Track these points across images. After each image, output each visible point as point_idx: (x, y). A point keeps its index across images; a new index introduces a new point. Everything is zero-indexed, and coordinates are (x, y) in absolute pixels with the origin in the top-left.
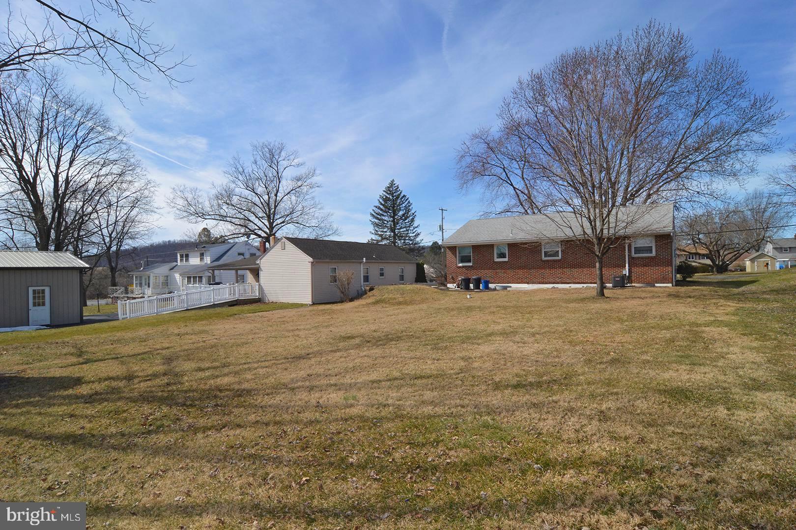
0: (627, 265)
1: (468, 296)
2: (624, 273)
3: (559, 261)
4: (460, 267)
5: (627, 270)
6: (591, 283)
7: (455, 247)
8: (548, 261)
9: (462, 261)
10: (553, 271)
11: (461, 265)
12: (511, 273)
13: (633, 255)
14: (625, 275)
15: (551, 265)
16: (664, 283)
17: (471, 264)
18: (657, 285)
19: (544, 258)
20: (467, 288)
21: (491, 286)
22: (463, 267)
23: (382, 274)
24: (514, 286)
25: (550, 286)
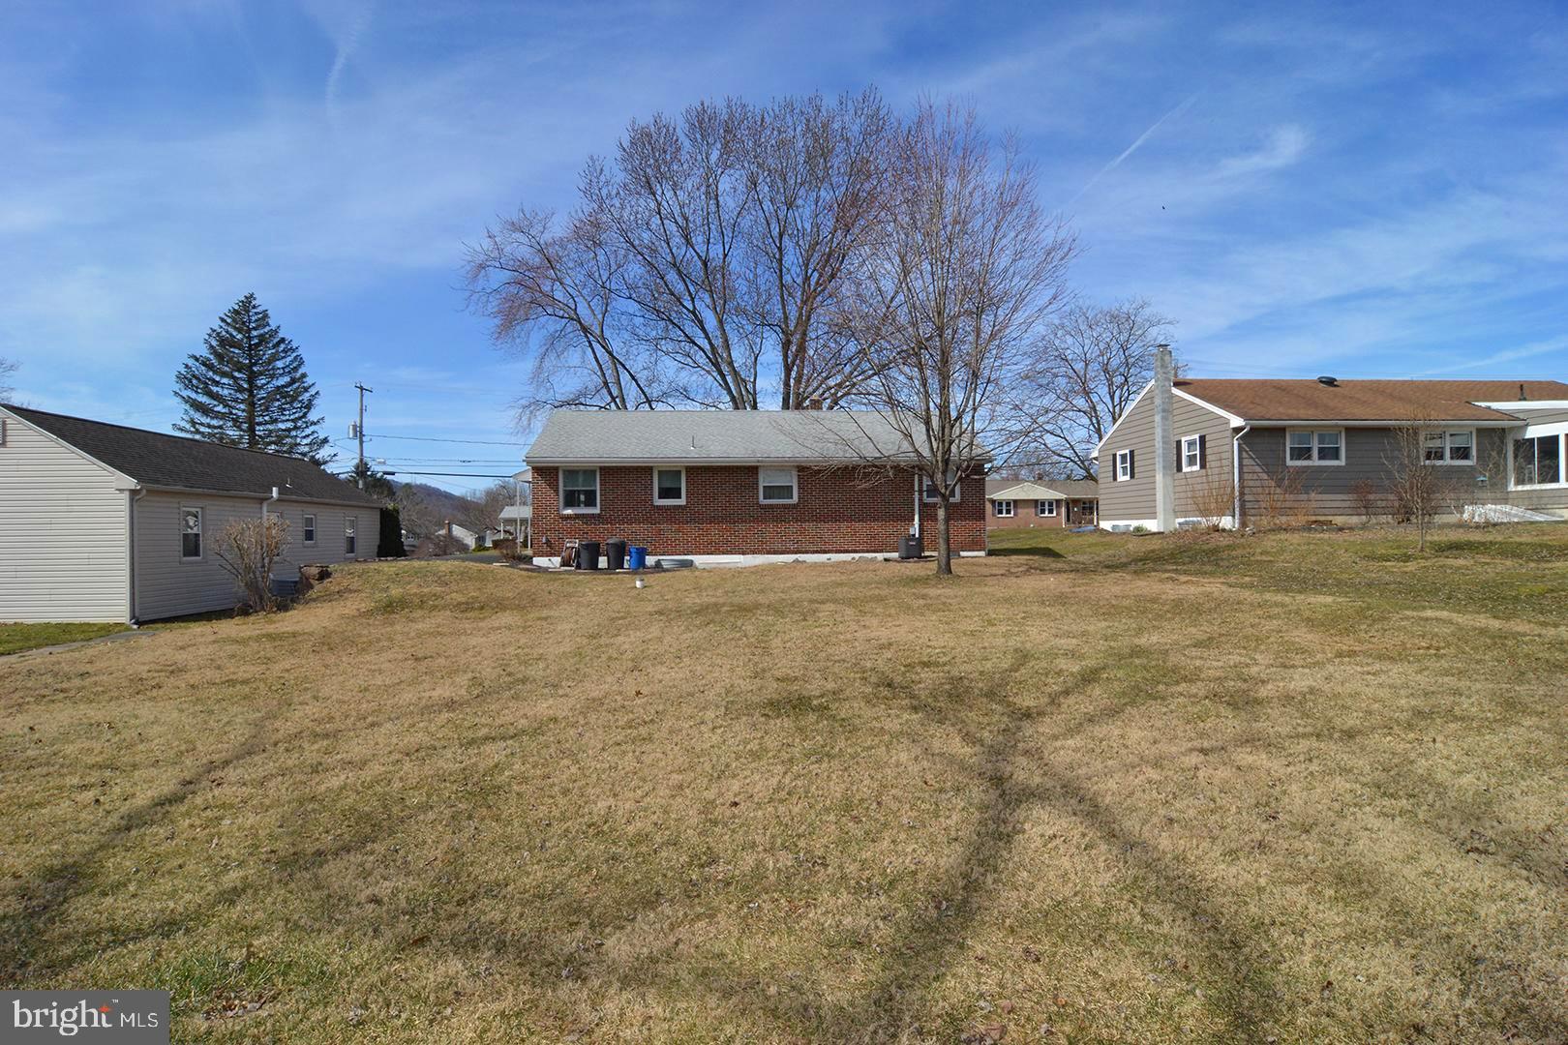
0: (917, 517)
1: (638, 584)
2: (912, 533)
3: (794, 506)
4: (568, 517)
5: (917, 526)
6: (868, 552)
7: (556, 469)
8: (771, 507)
9: (569, 503)
10: (782, 527)
11: (569, 512)
12: (692, 531)
13: (926, 500)
14: (914, 535)
15: (778, 515)
16: (973, 550)
17: (596, 511)
18: (963, 554)
19: (762, 501)
20: (593, 566)
21: (650, 560)
22: (577, 516)
23: (309, 535)
24: (699, 560)
25: (790, 558)
